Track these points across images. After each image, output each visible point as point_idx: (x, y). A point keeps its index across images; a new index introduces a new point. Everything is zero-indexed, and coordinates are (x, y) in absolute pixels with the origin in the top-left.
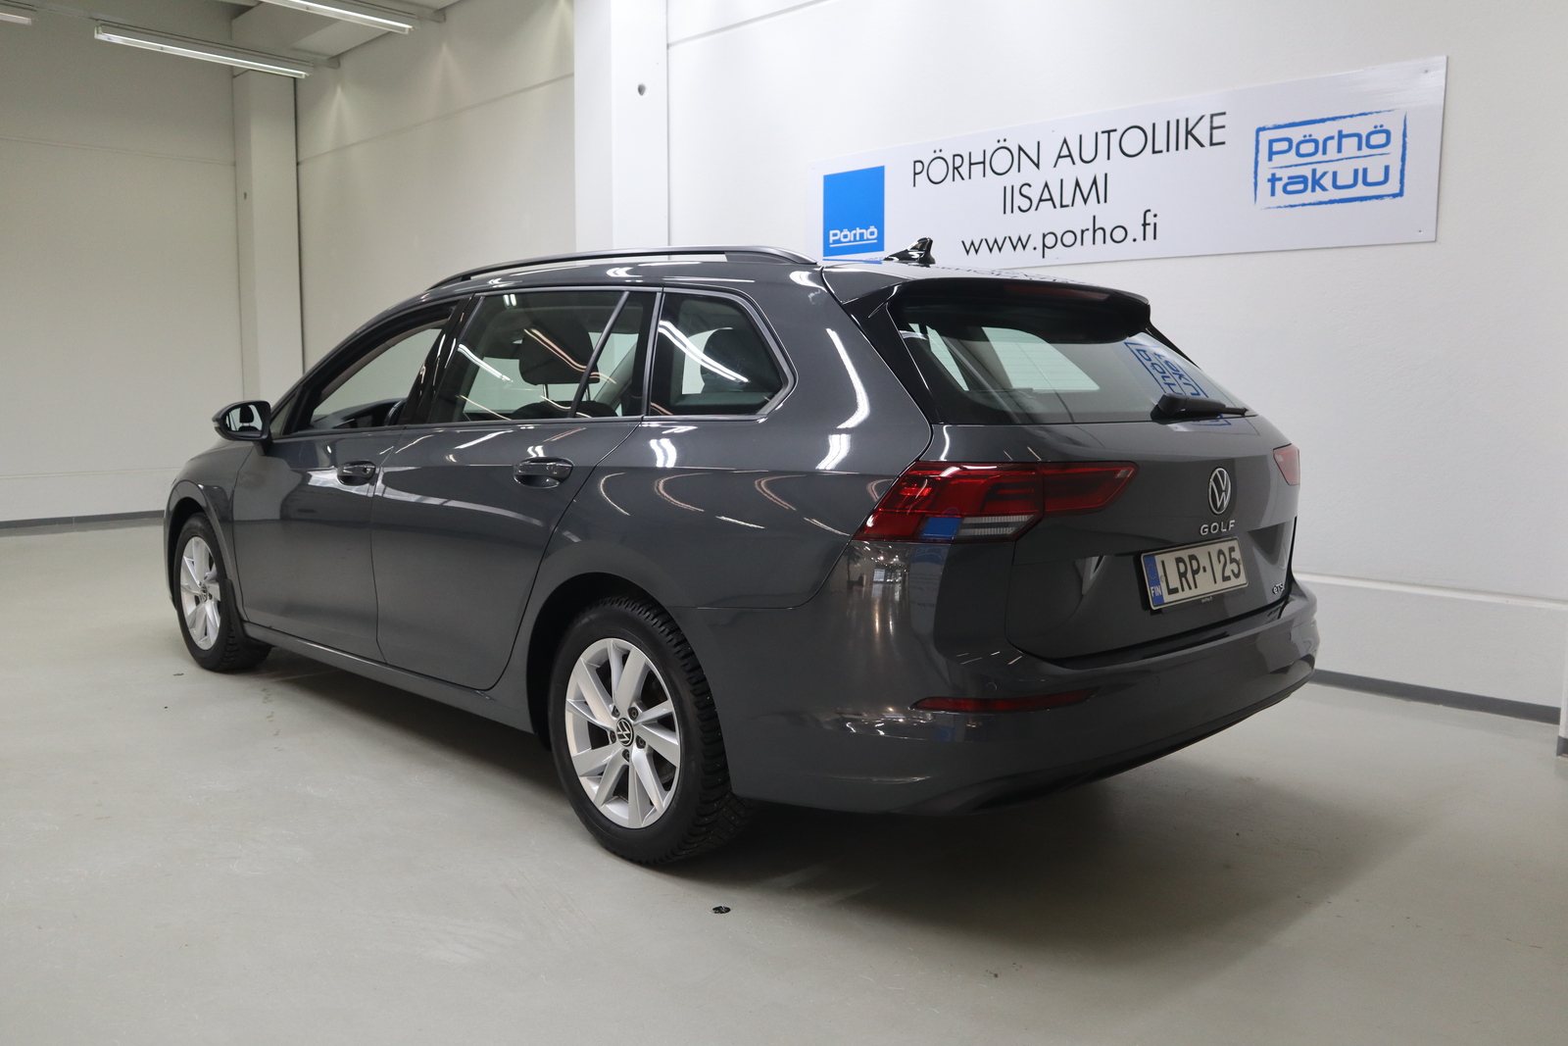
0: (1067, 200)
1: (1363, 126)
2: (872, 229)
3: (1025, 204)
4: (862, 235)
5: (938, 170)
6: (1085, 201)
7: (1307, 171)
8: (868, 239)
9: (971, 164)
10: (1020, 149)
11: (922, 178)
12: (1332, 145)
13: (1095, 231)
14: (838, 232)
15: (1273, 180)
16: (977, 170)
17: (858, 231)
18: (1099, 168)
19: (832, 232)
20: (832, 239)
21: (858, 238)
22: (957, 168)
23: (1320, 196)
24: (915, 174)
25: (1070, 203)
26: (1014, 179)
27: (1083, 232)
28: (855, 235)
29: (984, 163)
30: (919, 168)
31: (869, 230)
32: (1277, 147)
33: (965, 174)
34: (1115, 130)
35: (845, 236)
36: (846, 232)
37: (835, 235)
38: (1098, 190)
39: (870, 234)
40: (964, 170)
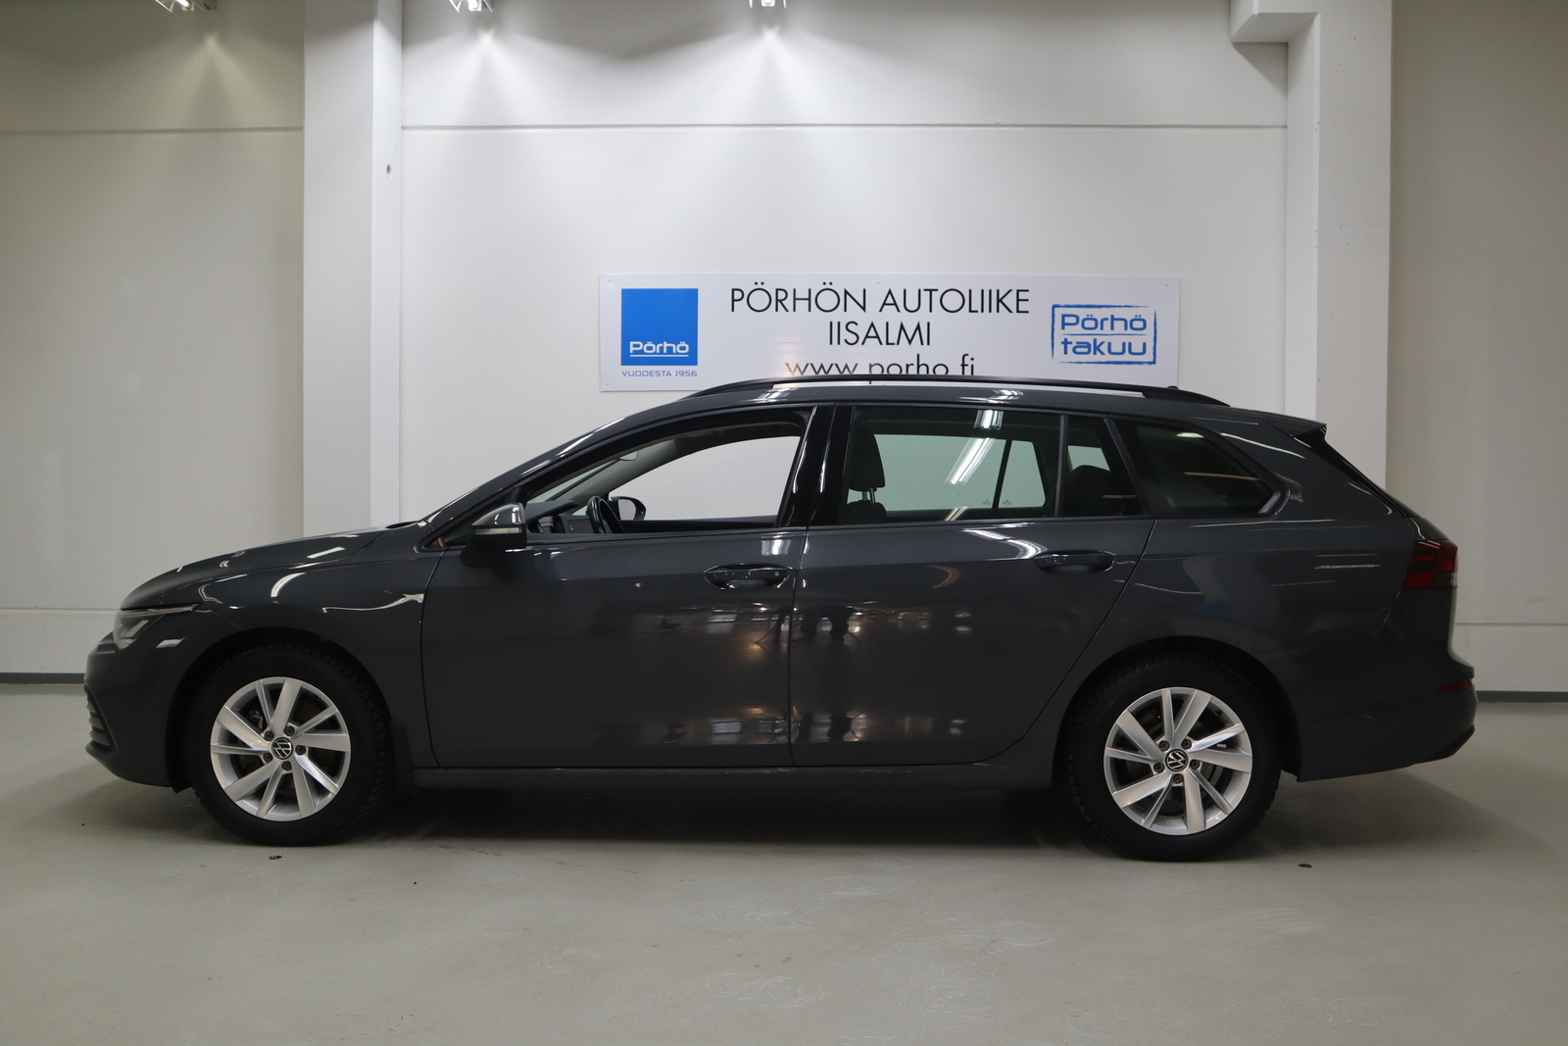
0: (893, 338)
1: (1129, 315)
2: (683, 344)
3: (852, 339)
4: (670, 350)
5: (760, 299)
6: (910, 342)
7: (1090, 340)
8: (677, 353)
9: (795, 299)
10: (846, 292)
11: (741, 305)
12: (1107, 324)
13: (919, 366)
14: (641, 344)
15: (1066, 343)
16: (802, 305)
17: (666, 345)
18: (923, 316)
19: (632, 343)
20: (632, 349)
21: (665, 351)
22: (781, 301)
23: (1099, 357)
24: (733, 300)
25: (896, 342)
26: (839, 316)
27: (908, 366)
28: (662, 348)
29: (809, 299)
30: (737, 296)
31: (679, 346)
32: (1068, 320)
33: (790, 308)
34: (936, 290)
35: (650, 348)
36: (650, 344)
37: (638, 346)
38: (923, 334)
39: (681, 348)
40: (789, 303)
